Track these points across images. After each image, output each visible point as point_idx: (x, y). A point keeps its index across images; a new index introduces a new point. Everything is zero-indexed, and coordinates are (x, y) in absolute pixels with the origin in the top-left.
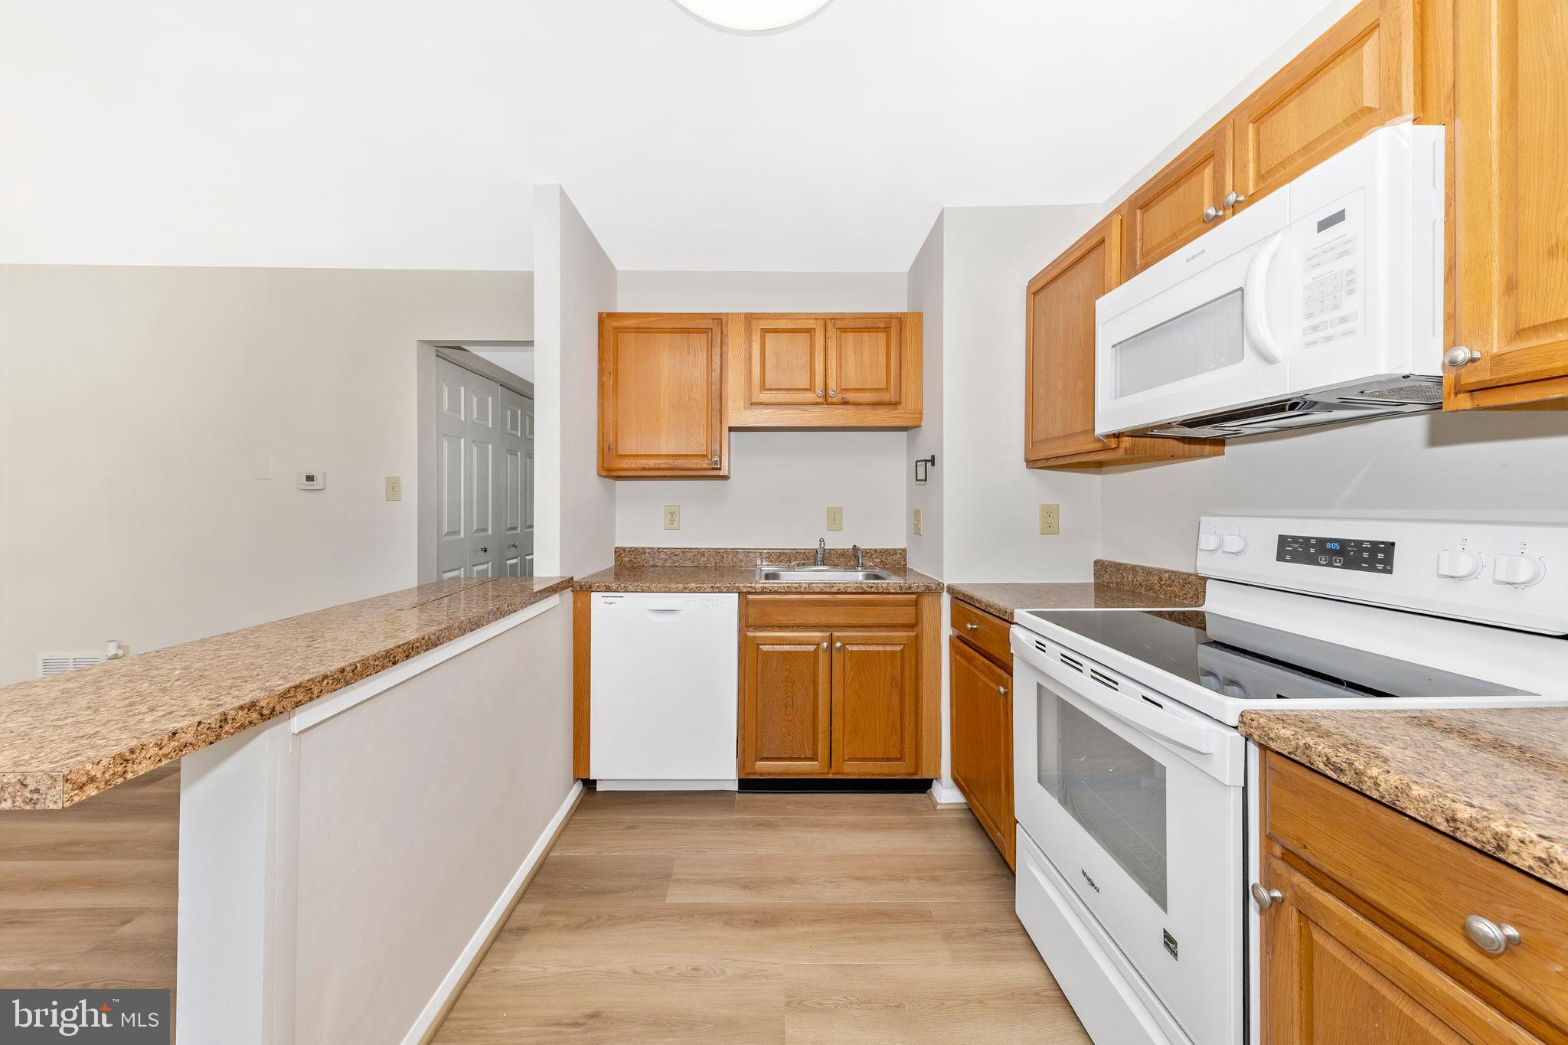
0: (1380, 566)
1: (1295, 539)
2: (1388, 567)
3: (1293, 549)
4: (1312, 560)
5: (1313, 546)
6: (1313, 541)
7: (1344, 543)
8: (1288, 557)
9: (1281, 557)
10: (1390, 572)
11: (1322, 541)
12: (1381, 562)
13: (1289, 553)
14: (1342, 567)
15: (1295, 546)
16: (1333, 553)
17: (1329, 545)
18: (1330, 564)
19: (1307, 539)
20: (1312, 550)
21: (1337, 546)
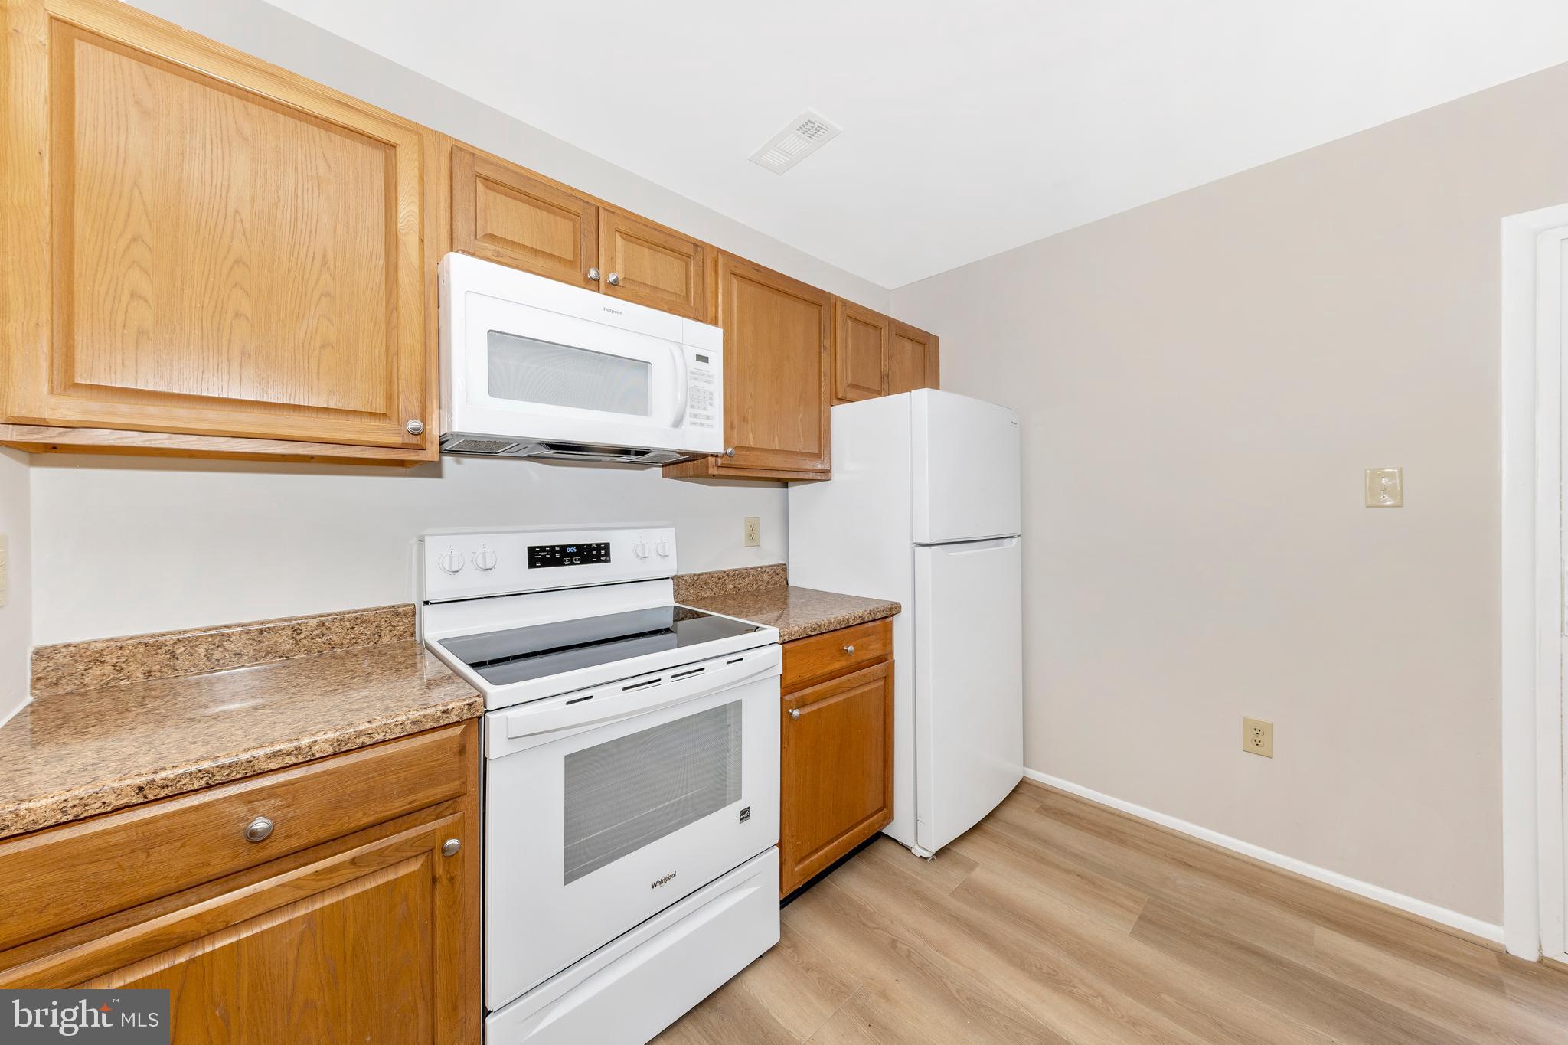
0: (603, 559)
1: (543, 548)
2: (608, 558)
3: (542, 557)
4: (559, 563)
5: (557, 552)
6: (557, 548)
7: (579, 547)
8: (538, 564)
9: (532, 564)
10: (609, 561)
11: (563, 548)
12: (603, 556)
13: (538, 560)
14: (581, 563)
15: (543, 554)
16: (572, 556)
17: (569, 550)
18: (572, 563)
19: (553, 547)
20: (557, 555)
21: (574, 550)
